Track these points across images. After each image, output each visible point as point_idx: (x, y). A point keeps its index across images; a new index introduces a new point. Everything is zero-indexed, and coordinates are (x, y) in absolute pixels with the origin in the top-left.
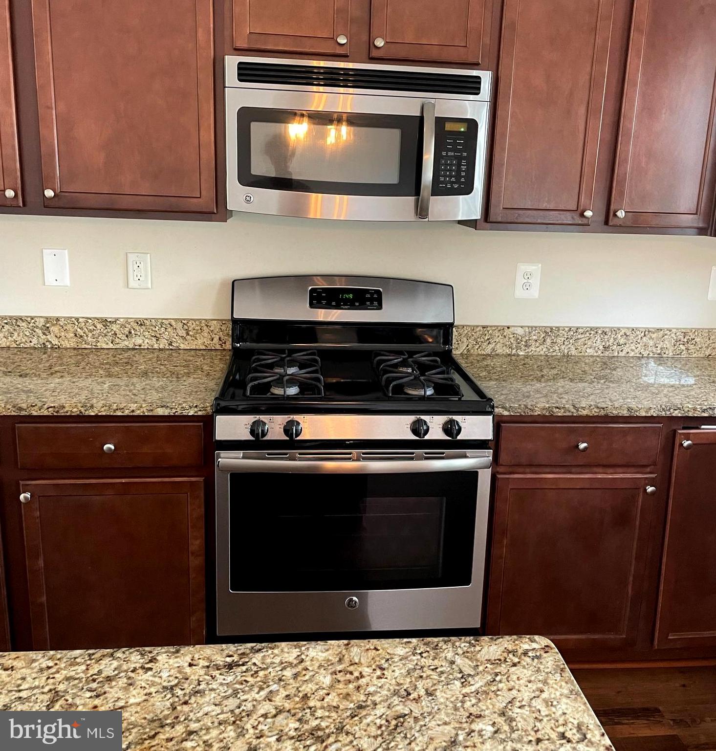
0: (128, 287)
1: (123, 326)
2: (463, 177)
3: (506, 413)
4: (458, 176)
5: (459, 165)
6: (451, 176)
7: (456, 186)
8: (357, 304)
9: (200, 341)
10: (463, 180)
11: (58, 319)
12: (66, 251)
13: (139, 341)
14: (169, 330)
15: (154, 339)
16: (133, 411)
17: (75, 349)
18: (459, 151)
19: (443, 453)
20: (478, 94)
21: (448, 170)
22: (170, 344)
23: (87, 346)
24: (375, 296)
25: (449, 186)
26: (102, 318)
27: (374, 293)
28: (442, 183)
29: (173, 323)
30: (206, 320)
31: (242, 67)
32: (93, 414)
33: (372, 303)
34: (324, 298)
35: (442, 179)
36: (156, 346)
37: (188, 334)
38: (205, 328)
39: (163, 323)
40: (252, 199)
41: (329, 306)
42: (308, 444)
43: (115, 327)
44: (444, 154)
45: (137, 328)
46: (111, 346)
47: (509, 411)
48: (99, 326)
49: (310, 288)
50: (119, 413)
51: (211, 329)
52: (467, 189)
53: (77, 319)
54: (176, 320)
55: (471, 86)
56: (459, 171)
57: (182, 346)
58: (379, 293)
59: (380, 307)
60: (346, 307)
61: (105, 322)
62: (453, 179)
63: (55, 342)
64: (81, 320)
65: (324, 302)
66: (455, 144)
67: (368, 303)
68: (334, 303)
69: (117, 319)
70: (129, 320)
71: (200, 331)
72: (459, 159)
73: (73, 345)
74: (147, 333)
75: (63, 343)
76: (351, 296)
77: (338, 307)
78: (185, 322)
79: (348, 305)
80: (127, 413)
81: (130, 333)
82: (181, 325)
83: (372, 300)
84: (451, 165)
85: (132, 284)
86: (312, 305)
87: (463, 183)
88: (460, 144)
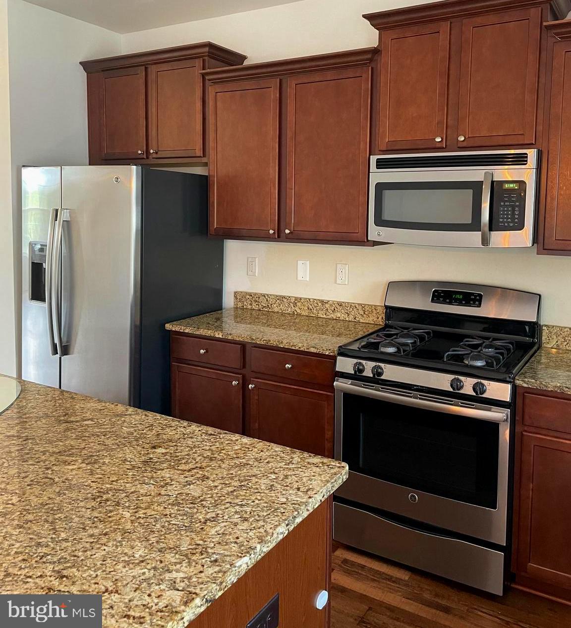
0: (336, 283)
1: (331, 305)
2: (517, 218)
3: (525, 385)
4: (513, 218)
5: (513, 210)
6: (507, 218)
7: (511, 225)
8: (464, 302)
9: (371, 319)
10: (516, 220)
11: (301, 299)
12: (308, 262)
13: (339, 315)
14: (355, 310)
15: (347, 315)
16: (300, 348)
17: (307, 316)
18: (513, 201)
19: (473, 405)
20: (525, 164)
21: (505, 214)
22: (355, 319)
23: (314, 316)
24: (478, 298)
25: (506, 224)
26: (321, 300)
27: (476, 296)
28: (501, 222)
29: (357, 306)
30: (375, 306)
31: (378, 161)
32: (282, 347)
33: (474, 303)
34: (442, 297)
35: (501, 220)
36: (347, 319)
37: (365, 314)
38: (374, 310)
39: (352, 306)
40: (381, 233)
41: (444, 302)
42: (388, 383)
43: (327, 306)
44: (502, 204)
45: (338, 307)
46: (325, 316)
47: (527, 384)
48: (320, 304)
49: (434, 289)
50: (293, 348)
51: (378, 311)
52: (520, 226)
53: (310, 300)
54: (358, 304)
55: (521, 160)
56: (513, 214)
57: (361, 321)
58: (481, 296)
59: (479, 306)
60: (456, 304)
61: (322, 302)
62: (509, 220)
63: (299, 311)
64: (311, 300)
65: (441, 299)
66: (510, 197)
67: (471, 302)
68: (448, 301)
69: (328, 301)
70: (335, 302)
71: (371, 312)
72: (513, 207)
73: (307, 314)
74: (343, 311)
75: (302, 312)
76: (461, 297)
77: (450, 303)
78: (363, 306)
79: (457, 303)
80: (297, 348)
81: (335, 309)
82: (361, 307)
83: (474, 300)
84: (508, 211)
85: (339, 281)
86: (433, 301)
87: (516, 223)
88: (513, 197)
